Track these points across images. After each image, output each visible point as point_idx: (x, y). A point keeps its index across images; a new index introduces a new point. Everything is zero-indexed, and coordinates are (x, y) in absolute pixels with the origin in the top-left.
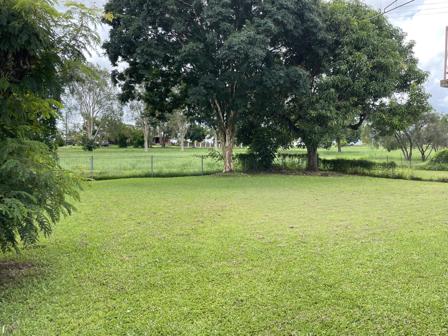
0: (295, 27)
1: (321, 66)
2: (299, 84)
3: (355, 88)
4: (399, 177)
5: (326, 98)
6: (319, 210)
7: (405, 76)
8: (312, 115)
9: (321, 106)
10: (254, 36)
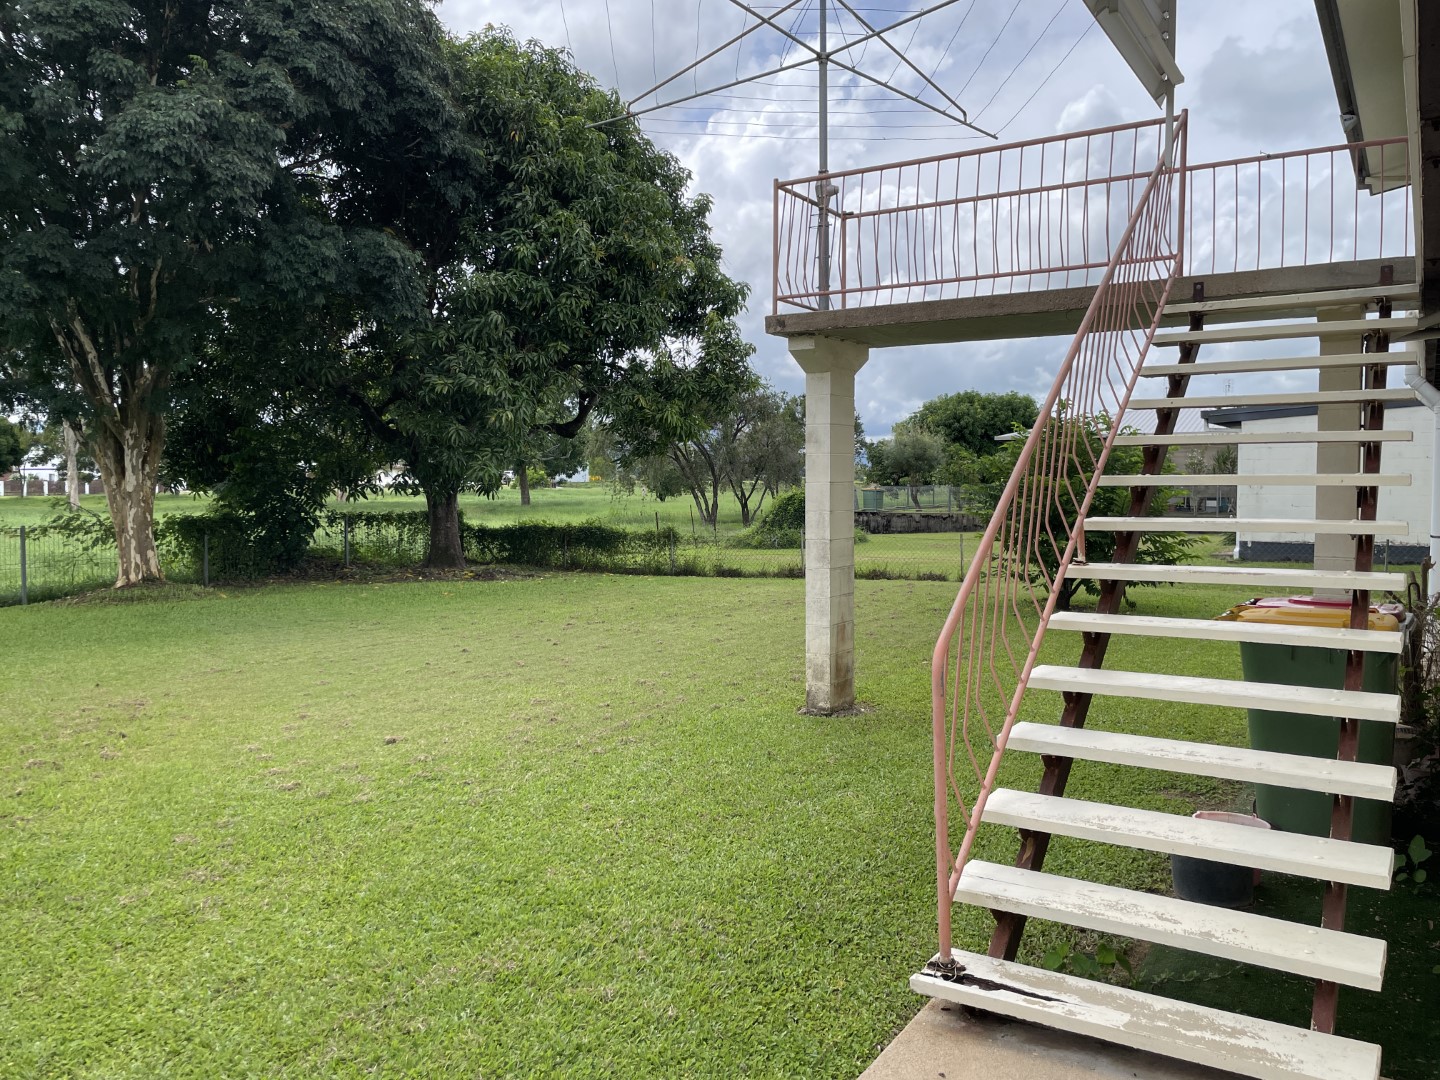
0: (366, 105)
1: (456, 236)
2: (389, 288)
3: (561, 315)
4: (689, 571)
5: (477, 338)
6: (472, 681)
7: (692, 290)
8: (438, 389)
9: (464, 362)
10: (227, 113)
